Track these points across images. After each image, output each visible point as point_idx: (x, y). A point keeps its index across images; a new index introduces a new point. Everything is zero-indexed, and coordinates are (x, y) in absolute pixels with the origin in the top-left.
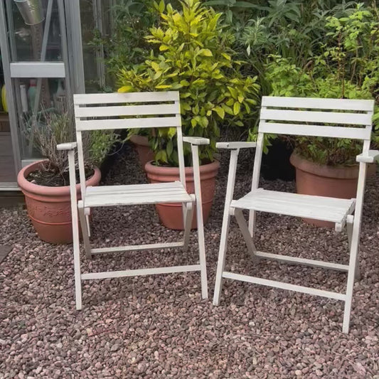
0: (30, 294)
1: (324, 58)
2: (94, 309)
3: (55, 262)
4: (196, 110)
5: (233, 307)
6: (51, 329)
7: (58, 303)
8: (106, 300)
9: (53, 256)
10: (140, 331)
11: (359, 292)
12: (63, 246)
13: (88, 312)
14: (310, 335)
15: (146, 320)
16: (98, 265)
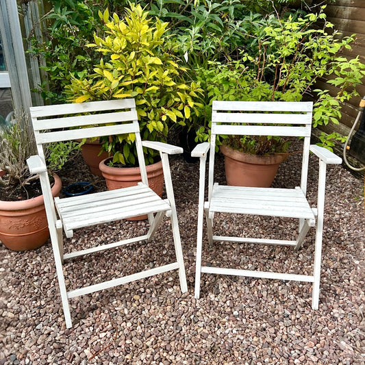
0: (10, 315)
1: (242, 62)
2: (84, 324)
3: (28, 273)
4: (151, 115)
5: (212, 296)
6: (46, 359)
7: (45, 323)
8: (93, 310)
9: (24, 266)
10: (137, 341)
11: (306, 264)
12: (31, 253)
13: (79, 329)
14: (288, 316)
15: (139, 327)
16: (72, 270)
